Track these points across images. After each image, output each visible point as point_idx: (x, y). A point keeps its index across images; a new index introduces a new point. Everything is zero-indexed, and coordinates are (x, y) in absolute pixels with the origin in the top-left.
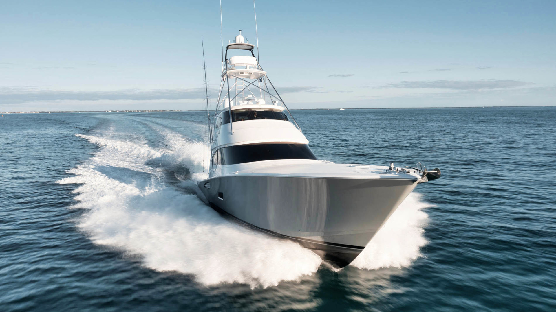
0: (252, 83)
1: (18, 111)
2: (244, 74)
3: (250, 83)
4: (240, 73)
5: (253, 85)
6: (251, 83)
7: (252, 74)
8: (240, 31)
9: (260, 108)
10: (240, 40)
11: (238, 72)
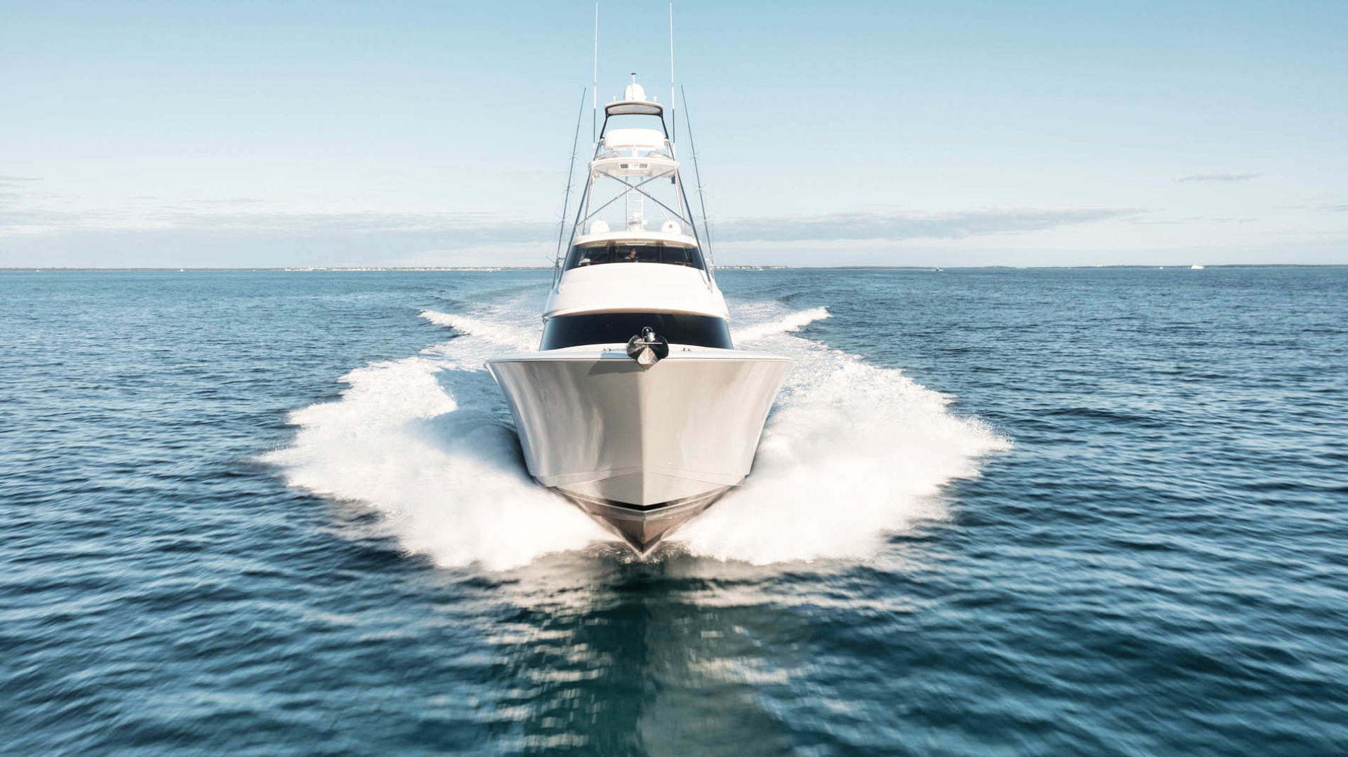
0: (637, 186)
1: (438, 266)
2: (630, 167)
3: (631, 186)
4: (621, 165)
5: (638, 190)
6: (634, 186)
7: (648, 167)
8: (633, 74)
9: (636, 240)
10: (636, 93)
11: (617, 163)
